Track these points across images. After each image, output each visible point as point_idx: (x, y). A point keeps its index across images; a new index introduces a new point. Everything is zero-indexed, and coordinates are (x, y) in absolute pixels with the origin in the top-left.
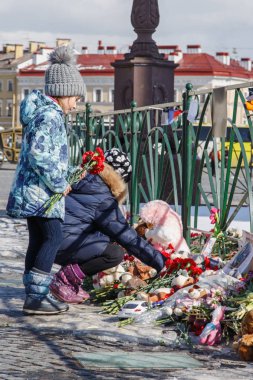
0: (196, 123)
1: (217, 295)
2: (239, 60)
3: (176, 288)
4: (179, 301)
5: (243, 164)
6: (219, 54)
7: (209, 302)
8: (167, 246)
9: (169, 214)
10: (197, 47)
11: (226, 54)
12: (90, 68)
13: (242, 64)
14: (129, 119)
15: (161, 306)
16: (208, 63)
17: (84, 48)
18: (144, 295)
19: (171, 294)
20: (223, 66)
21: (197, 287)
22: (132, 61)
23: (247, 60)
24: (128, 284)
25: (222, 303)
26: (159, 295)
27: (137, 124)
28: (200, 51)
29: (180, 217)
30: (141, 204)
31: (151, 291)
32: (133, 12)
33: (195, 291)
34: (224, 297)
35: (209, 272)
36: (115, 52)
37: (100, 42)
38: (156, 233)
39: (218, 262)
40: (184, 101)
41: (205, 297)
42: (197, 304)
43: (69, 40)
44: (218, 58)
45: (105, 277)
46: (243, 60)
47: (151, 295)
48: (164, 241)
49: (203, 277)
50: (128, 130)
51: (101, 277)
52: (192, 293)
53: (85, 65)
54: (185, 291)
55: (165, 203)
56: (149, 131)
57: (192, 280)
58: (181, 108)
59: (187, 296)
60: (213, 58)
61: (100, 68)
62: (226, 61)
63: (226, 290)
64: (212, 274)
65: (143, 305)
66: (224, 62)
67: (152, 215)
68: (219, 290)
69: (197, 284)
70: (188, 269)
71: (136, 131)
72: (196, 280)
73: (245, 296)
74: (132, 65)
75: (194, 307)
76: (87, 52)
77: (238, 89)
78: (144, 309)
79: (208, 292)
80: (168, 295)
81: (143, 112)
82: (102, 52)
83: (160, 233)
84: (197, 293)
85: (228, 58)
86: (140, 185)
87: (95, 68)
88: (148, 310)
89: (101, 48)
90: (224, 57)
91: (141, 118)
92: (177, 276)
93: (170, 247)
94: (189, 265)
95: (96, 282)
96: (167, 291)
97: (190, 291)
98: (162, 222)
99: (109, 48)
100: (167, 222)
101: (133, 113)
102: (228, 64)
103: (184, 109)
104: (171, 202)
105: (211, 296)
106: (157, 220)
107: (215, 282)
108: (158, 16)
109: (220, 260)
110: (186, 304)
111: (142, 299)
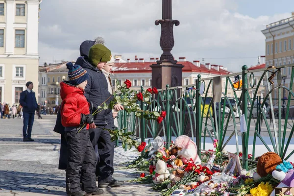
0: (204, 95)
1: (224, 186)
2: (205, 64)
3: (200, 183)
4: (203, 189)
5: (209, 115)
6: (194, 62)
7: (220, 190)
8: (190, 159)
9: (190, 143)
10: (184, 58)
11: (198, 62)
12: (131, 69)
13: (206, 66)
14: (165, 94)
15: (193, 192)
16: (190, 66)
17: (128, 59)
18: (183, 186)
19: (198, 185)
20: (197, 67)
21: (212, 182)
22: (161, 64)
23: (208, 64)
24: (173, 180)
25: (227, 190)
26: (191, 186)
27: (169, 96)
28: (185, 60)
29: (195, 143)
30: (172, 137)
31: (187, 184)
32: (161, 40)
33: (211, 184)
34: (228, 187)
35: (217, 174)
36: (143, 61)
37: (136, 57)
38: (184, 152)
39: (218, 167)
40: (197, 84)
41: (217, 187)
42: (213, 191)
43: (121, 55)
44: (194, 64)
45: (159, 176)
46: (206, 64)
47: (187, 186)
48: (187, 157)
49: (214, 176)
50: (165, 99)
51: (157, 176)
52: (210, 185)
53: (129, 68)
54: (206, 184)
55: (188, 137)
56: (177, 99)
57: (208, 178)
58: (195, 87)
59: (207, 187)
60: (192, 63)
61: (136, 69)
62: (198, 65)
63: (229, 183)
64: (219, 175)
65: (183, 192)
66: (197, 66)
67: (181, 143)
68: (225, 184)
69: (211, 180)
70: (205, 172)
71: (169, 99)
72: (210, 178)
73: (240, 187)
74: (161, 67)
75: (212, 193)
76: (129, 61)
77: (228, 77)
78: (184, 194)
79: (218, 184)
80: (196, 186)
81: (173, 90)
82: (137, 61)
83: (186, 153)
84: (212, 185)
85: (199, 63)
86: (172, 127)
87: (133, 69)
88: (186, 194)
89: (136, 59)
90: (197, 63)
91: (172, 93)
92: (200, 176)
93: (191, 159)
94: (205, 170)
95: (154, 179)
96: (195, 184)
97: (209, 184)
98: (186, 147)
99: (140, 59)
100: (189, 147)
101: (167, 90)
102: (199, 66)
103: (197, 88)
104: (190, 136)
105: (220, 187)
106: (184, 146)
107: (221, 179)
108: (174, 42)
109: (219, 167)
110: (207, 191)
111: (182, 188)
